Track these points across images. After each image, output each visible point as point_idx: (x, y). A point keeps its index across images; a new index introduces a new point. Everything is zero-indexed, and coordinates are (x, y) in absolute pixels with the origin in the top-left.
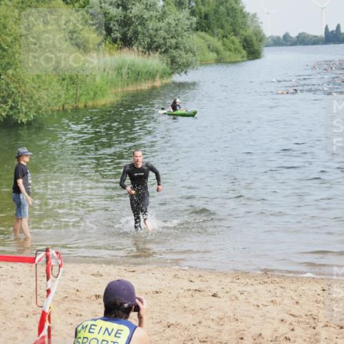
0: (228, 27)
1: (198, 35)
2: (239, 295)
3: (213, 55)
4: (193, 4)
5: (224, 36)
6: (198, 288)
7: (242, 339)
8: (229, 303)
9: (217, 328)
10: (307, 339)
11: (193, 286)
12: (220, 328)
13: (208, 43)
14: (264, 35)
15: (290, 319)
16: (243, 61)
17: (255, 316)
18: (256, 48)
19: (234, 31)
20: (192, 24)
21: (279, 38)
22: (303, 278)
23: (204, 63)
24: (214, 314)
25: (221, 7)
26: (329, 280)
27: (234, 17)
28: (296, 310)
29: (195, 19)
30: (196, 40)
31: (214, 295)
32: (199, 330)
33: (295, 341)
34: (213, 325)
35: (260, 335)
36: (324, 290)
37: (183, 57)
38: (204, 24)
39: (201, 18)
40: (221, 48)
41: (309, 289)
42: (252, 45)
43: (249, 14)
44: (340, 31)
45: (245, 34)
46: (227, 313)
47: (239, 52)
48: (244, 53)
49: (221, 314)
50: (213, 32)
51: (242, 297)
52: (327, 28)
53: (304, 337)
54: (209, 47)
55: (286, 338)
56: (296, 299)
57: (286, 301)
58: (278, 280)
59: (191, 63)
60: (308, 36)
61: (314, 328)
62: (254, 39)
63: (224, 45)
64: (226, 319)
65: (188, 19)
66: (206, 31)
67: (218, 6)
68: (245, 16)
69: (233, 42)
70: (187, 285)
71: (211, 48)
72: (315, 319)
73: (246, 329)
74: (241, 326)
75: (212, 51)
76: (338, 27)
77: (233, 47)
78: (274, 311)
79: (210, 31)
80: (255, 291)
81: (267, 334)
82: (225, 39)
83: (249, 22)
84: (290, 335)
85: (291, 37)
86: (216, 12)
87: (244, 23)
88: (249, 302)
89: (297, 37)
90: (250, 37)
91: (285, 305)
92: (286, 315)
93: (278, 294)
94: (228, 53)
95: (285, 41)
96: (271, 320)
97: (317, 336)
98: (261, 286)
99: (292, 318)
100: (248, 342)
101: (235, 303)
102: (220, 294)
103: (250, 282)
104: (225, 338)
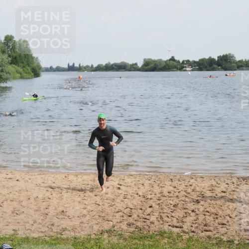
0: (25, 63)
1: (12, 66)
2: (28, 180)
3: (19, 75)
4: (10, 52)
5: (23, 67)
6: (10, 177)
7: (29, 199)
8: (24, 183)
9: (18, 194)
10: (58, 198)
11: (8, 177)
13: (16, 69)
14: (41, 67)
16: (32, 78)
18: (38, 72)
19: (28, 64)
20: (9, 61)
21: (48, 68)
23: (14, 78)
24: (17, 189)
26: (68, 172)
27: (28, 58)
29: (10, 59)
30: (11, 68)
31: (17, 180)
32: (10, 196)
33: (52, 199)
34: (16, 193)
35: (37, 197)
36: (66, 177)
37: (5, 75)
38: (15, 61)
39: (13, 58)
40: (22, 72)
41: (59, 177)
42: (36, 71)
44: (74, 66)
45: (33, 66)
46: (23, 188)
47: (31, 74)
48: (33, 74)
49: (20, 189)
50: (19, 65)
51: (30, 181)
52: (69, 65)
55: (49, 198)
56: (54, 181)
57: (49, 182)
58: (46, 173)
59: (9, 78)
60: (61, 68)
61: (61, 193)
62: (37, 68)
63: (23, 70)
64: (22, 191)
65: (7, 59)
66: (15, 64)
68: (33, 58)
69: (27, 69)
70: (5, 176)
71: (18, 72)
73: (31, 195)
74: (29, 193)
76: (74, 64)
77: (27, 72)
79: (17, 64)
80: (36, 178)
81: (41, 196)
83: (35, 61)
85: (53, 68)
86: (20, 56)
87: (33, 61)
88: (33, 183)
89: (56, 68)
90: (35, 67)
94: (25, 74)
95: (51, 70)
97: (62, 197)
98: (39, 176)
99: (52, 189)
100: (32, 200)
101: (27, 183)
102: (20, 180)
103: (33, 174)
104: (22, 199)
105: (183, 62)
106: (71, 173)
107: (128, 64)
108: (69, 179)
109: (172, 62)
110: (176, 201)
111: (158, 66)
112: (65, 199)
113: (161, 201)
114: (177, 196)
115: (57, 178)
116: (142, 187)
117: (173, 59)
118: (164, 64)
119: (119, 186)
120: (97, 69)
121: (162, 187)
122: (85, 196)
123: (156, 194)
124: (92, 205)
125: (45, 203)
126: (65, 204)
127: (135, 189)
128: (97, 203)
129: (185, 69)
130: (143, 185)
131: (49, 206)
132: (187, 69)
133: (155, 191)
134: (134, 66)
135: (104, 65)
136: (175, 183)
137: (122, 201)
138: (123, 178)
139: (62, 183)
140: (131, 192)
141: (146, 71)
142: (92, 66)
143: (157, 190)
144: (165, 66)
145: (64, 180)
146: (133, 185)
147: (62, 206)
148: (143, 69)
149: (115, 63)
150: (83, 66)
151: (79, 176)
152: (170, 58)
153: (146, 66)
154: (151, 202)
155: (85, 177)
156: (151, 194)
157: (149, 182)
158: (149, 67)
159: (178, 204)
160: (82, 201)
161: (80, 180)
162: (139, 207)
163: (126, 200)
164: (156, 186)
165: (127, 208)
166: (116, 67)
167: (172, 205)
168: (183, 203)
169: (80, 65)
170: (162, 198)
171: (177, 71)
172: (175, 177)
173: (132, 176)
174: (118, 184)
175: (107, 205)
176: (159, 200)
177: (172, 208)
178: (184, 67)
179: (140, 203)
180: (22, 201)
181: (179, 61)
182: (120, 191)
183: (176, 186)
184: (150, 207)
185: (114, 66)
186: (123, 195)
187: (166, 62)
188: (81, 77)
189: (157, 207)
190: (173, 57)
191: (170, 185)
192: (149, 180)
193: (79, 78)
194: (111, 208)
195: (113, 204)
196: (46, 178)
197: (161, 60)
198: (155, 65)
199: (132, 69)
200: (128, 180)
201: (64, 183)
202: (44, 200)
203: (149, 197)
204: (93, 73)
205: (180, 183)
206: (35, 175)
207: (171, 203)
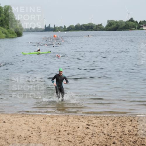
3: (4, 35)
7: (14, 137)
8: (9, 124)
9: (5, 134)
10: (37, 136)
12: (6, 134)
13: (2, 31)
14: (23, 28)
15: (31, 129)
16: (16, 37)
17: (18, 129)
18: (20, 33)
21: (28, 29)
22: (36, 115)
24: (4, 129)
25: (7, 18)
26: (45, 115)
28: (33, 126)
31: (4, 122)
33: (33, 137)
34: (3, 133)
35: (20, 136)
36: (44, 119)
40: (7, 33)
41: (38, 119)
43: (17, 20)
44: (50, 27)
45: (16, 27)
46: (8, 128)
47: (14, 34)
48: (16, 34)
49: (6, 129)
50: (4, 26)
51: (14, 122)
52: (45, 26)
53: (36, 136)
54: (3, 32)
55: (30, 136)
57: (30, 123)
58: (27, 116)
60: (39, 29)
61: (40, 132)
63: (8, 31)
64: (8, 130)
66: (2, 26)
67: (6, 17)
68: (16, 21)
71: (3, 33)
72: (40, 129)
73: (15, 134)
74: (14, 133)
75: (4, 34)
76: (49, 25)
77: (11, 32)
78: (26, 127)
79: (3, 26)
80: (19, 120)
81: (23, 135)
82: (9, 29)
83: (17, 23)
84: (31, 135)
85: (33, 29)
86: (5, 19)
88: (16, 124)
89: (35, 29)
90: (18, 28)
91: (30, 124)
92: (30, 128)
93: (27, 121)
94: (10, 34)
95: (30, 31)
96: (24, 130)
97: (41, 135)
98: (21, 118)
100: (16, 138)
101: (12, 125)
102: (6, 122)
103: (17, 117)
104: (7, 137)
105: (140, 22)
106: (48, 115)
107: (95, 25)
108: (47, 121)
109: (131, 22)
110: (135, 138)
111: (119, 26)
112: (43, 137)
113: (123, 139)
114: (136, 134)
115: (36, 120)
116: (107, 127)
117: (131, 20)
118: (124, 24)
119: (87, 126)
120: (69, 29)
121: (123, 127)
122: (59, 135)
123: (118, 133)
124: (66, 142)
125: (26, 141)
126: (43, 141)
127: (100, 129)
128: (70, 140)
129: (142, 28)
130: (107, 125)
131: (30, 143)
132: (144, 28)
133: (118, 130)
134: (100, 26)
135: (75, 26)
136: (134, 123)
137: (90, 138)
138: (91, 120)
139: (41, 124)
140: (97, 131)
141: (110, 30)
142: (65, 27)
143: (119, 129)
144: (125, 26)
145: (42, 122)
146: (99, 125)
147: (41, 143)
148: (107, 28)
149: (84, 24)
150: (57, 27)
151: (55, 118)
152: (130, 19)
153: (110, 26)
154: (114, 140)
155: (60, 119)
156: (114, 133)
157: (113, 123)
158: (112, 27)
159: (137, 141)
160: (57, 138)
161: (55, 121)
162: (105, 143)
163: (93, 137)
164: (118, 126)
165: (94, 144)
166: (84, 28)
167: (132, 142)
168: (141, 140)
169: (55, 26)
170: (124, 136)
171: (135, 30)
172: (134, 119)
173: (98, 117)
174: (87, 125)
175: (77, 142)
176: (121, 137)
177: (132, 144)
178: (141, 27)
179: (105, 140)
180: (8, 139)
181: (137, 22)
182: (88, 131)
183: (135, 126)
184: (114, 143)
185: (83, 27)
186: (91, 134)
187: (126, 22)
188: (56, 36)
189: (120, 143)
190: (132, 19)
191: (130, 125)
192: (113, 121)
193: (54, 36)
194: (81, 144)
195: (83, 141)
196: (28, 120)
197: (122, 21)
198: (117, 25)
199: (98, 29)
200: (95, 121)
201: (42, 124)
202: (25, 138)
203: (113, 135)
204: (65, 32)
205: (138, 123)
206: (18, 118)
207: (131, 139)
